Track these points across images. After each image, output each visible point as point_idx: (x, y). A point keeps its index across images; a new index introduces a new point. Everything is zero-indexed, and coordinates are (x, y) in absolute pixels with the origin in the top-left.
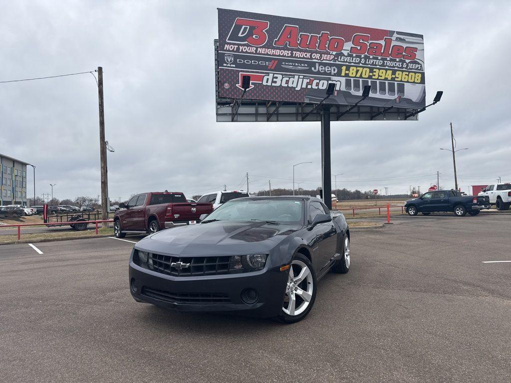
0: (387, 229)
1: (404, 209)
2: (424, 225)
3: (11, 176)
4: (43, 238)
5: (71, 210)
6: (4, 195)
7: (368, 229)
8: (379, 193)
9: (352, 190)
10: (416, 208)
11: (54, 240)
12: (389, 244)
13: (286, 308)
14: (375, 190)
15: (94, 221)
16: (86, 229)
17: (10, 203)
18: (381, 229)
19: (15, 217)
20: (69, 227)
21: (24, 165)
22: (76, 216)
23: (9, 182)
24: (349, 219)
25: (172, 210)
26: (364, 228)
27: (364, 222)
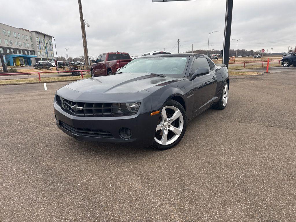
0: (264, 77)
1: (280, 63)
2: (293, 74)
3: (44, 44)
4: (52, 80)
5: (77, 64)
6: (42, 55)
7: (251, 77)
8: (266, 52)
9: (248, 50)
11: (59, 81)
12: (263, 87)
14: (263, 50)
15: (83, 70)
16: (79, 75)
17: (46, 59)
18: (260, 77)
19: (47, 67)
20: (70, 73)
21: (50, 37)
22: (73, 67)
23: (44, 48)
24: (241, 69)
25: (120, 64)
26: (249, 76)
27: (250, 72)
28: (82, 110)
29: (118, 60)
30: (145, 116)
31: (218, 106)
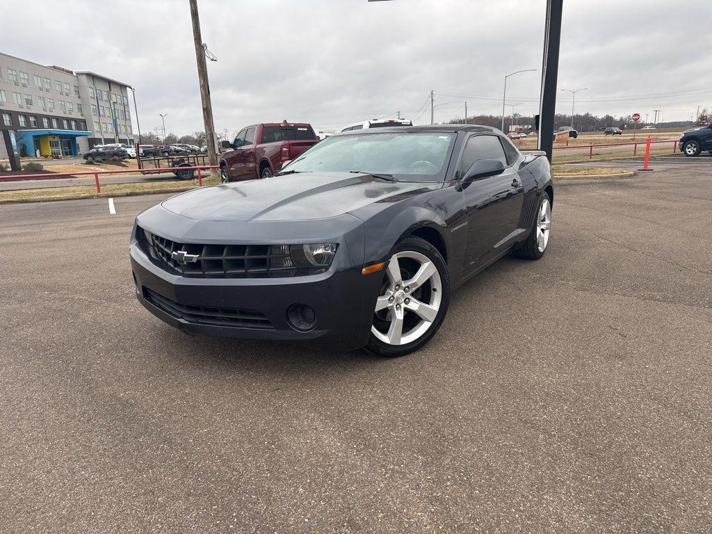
0: (639, 180)
1: (677, 146)
2: (708, 172)
3: (108, 104)
4: (129, 191)
5: (188, 151)
6: (104, 130)
7: (608, 180)
8: (643, 119)
9: (600, 115)
10: (699, 143)
11: (144, 194)
12: (634, 206)
13: (385, 331)
14: (635, 115)
15: (203, 166)
16: (192, 178)
17: (113, 141)
18: (628, 180)
19: (115, 160)
20: (172, 174)
21: (123, 87)
22: (178, 160)
23: (107, 113)
24: (582, 162)
25: (289, 151)
26: (601, 178)
27: (604, 167)
28: (199, 261)
29: (287, 142)
30: (349, 275)
31: (525, 251)
